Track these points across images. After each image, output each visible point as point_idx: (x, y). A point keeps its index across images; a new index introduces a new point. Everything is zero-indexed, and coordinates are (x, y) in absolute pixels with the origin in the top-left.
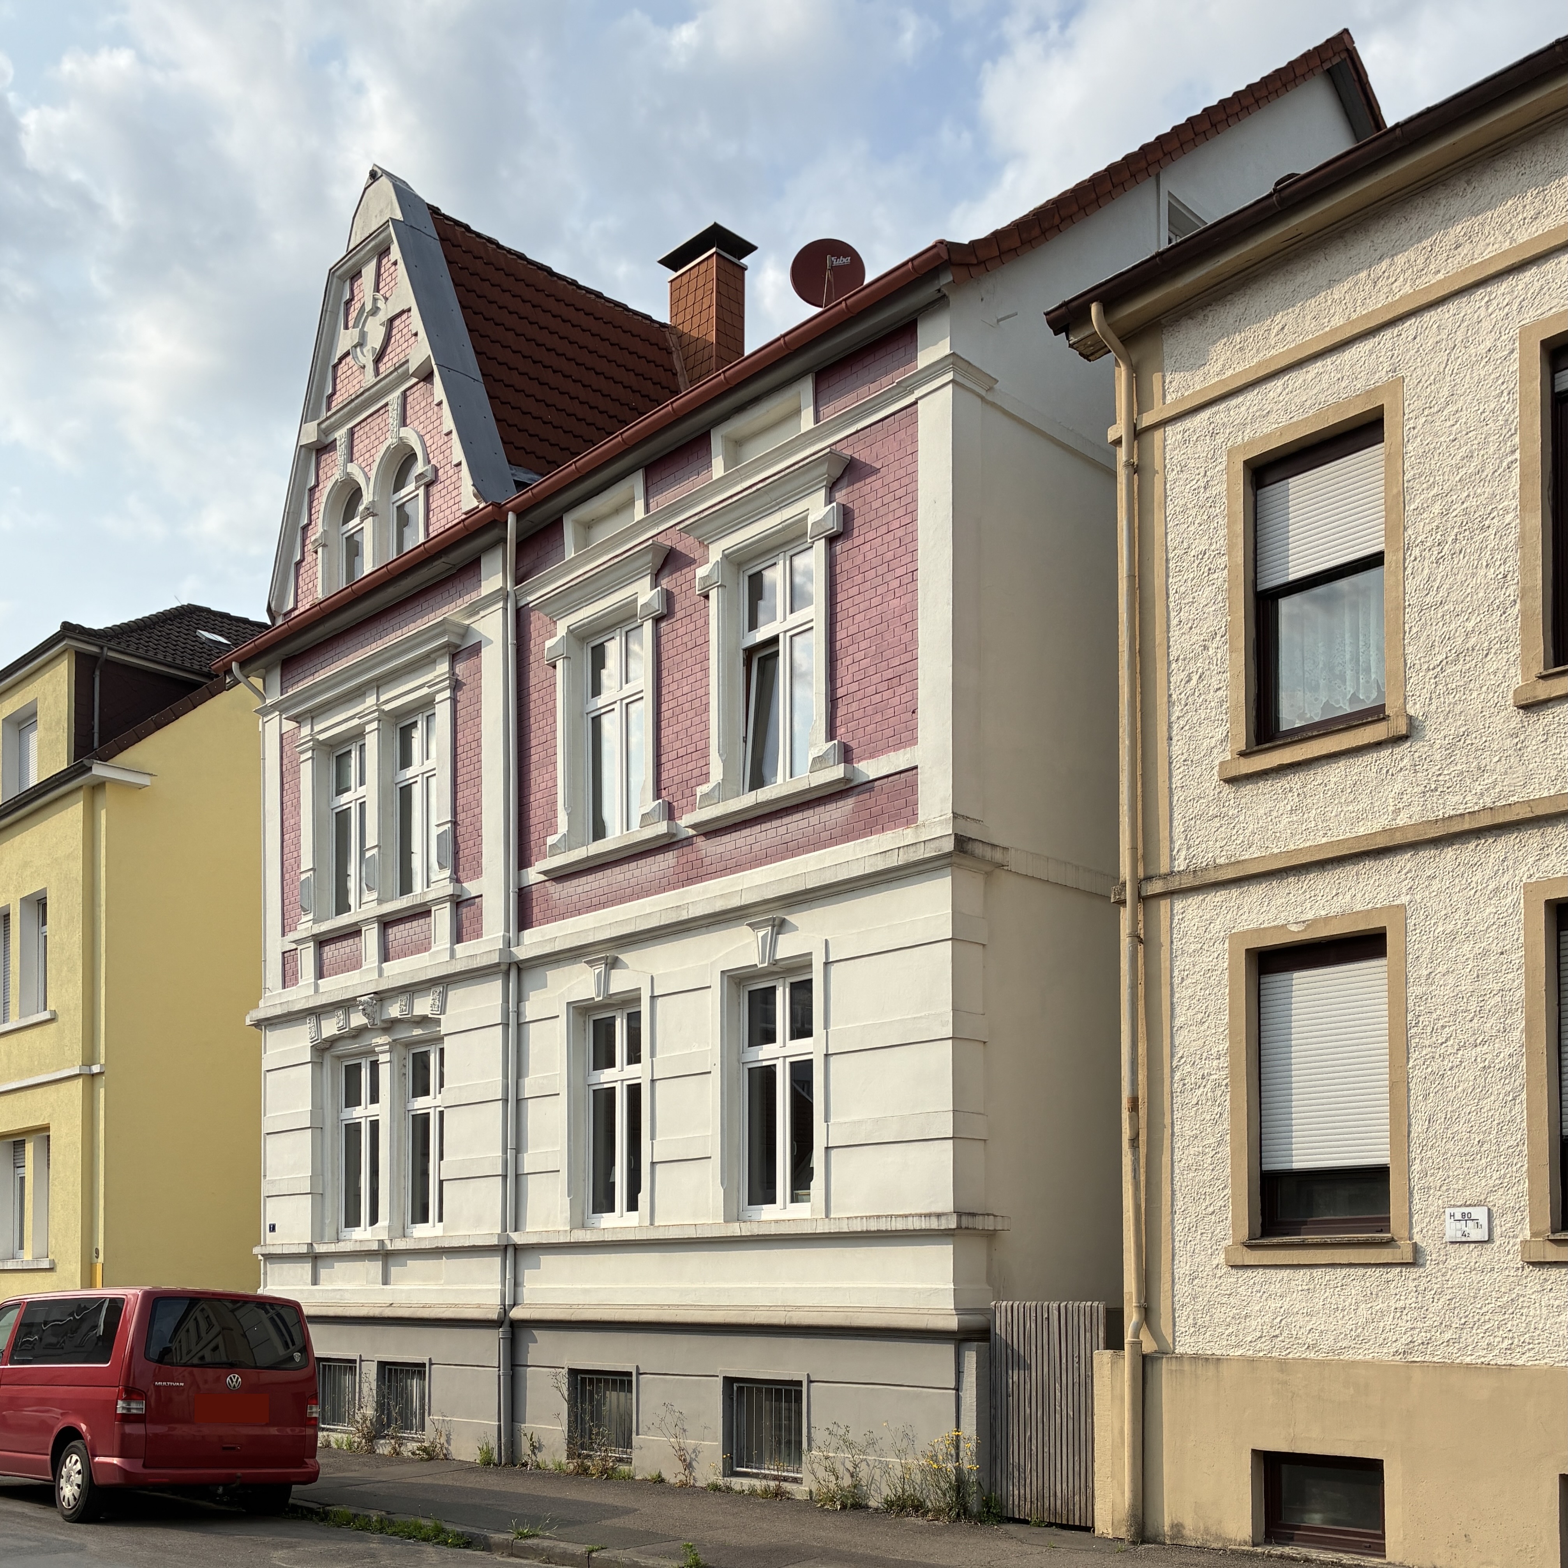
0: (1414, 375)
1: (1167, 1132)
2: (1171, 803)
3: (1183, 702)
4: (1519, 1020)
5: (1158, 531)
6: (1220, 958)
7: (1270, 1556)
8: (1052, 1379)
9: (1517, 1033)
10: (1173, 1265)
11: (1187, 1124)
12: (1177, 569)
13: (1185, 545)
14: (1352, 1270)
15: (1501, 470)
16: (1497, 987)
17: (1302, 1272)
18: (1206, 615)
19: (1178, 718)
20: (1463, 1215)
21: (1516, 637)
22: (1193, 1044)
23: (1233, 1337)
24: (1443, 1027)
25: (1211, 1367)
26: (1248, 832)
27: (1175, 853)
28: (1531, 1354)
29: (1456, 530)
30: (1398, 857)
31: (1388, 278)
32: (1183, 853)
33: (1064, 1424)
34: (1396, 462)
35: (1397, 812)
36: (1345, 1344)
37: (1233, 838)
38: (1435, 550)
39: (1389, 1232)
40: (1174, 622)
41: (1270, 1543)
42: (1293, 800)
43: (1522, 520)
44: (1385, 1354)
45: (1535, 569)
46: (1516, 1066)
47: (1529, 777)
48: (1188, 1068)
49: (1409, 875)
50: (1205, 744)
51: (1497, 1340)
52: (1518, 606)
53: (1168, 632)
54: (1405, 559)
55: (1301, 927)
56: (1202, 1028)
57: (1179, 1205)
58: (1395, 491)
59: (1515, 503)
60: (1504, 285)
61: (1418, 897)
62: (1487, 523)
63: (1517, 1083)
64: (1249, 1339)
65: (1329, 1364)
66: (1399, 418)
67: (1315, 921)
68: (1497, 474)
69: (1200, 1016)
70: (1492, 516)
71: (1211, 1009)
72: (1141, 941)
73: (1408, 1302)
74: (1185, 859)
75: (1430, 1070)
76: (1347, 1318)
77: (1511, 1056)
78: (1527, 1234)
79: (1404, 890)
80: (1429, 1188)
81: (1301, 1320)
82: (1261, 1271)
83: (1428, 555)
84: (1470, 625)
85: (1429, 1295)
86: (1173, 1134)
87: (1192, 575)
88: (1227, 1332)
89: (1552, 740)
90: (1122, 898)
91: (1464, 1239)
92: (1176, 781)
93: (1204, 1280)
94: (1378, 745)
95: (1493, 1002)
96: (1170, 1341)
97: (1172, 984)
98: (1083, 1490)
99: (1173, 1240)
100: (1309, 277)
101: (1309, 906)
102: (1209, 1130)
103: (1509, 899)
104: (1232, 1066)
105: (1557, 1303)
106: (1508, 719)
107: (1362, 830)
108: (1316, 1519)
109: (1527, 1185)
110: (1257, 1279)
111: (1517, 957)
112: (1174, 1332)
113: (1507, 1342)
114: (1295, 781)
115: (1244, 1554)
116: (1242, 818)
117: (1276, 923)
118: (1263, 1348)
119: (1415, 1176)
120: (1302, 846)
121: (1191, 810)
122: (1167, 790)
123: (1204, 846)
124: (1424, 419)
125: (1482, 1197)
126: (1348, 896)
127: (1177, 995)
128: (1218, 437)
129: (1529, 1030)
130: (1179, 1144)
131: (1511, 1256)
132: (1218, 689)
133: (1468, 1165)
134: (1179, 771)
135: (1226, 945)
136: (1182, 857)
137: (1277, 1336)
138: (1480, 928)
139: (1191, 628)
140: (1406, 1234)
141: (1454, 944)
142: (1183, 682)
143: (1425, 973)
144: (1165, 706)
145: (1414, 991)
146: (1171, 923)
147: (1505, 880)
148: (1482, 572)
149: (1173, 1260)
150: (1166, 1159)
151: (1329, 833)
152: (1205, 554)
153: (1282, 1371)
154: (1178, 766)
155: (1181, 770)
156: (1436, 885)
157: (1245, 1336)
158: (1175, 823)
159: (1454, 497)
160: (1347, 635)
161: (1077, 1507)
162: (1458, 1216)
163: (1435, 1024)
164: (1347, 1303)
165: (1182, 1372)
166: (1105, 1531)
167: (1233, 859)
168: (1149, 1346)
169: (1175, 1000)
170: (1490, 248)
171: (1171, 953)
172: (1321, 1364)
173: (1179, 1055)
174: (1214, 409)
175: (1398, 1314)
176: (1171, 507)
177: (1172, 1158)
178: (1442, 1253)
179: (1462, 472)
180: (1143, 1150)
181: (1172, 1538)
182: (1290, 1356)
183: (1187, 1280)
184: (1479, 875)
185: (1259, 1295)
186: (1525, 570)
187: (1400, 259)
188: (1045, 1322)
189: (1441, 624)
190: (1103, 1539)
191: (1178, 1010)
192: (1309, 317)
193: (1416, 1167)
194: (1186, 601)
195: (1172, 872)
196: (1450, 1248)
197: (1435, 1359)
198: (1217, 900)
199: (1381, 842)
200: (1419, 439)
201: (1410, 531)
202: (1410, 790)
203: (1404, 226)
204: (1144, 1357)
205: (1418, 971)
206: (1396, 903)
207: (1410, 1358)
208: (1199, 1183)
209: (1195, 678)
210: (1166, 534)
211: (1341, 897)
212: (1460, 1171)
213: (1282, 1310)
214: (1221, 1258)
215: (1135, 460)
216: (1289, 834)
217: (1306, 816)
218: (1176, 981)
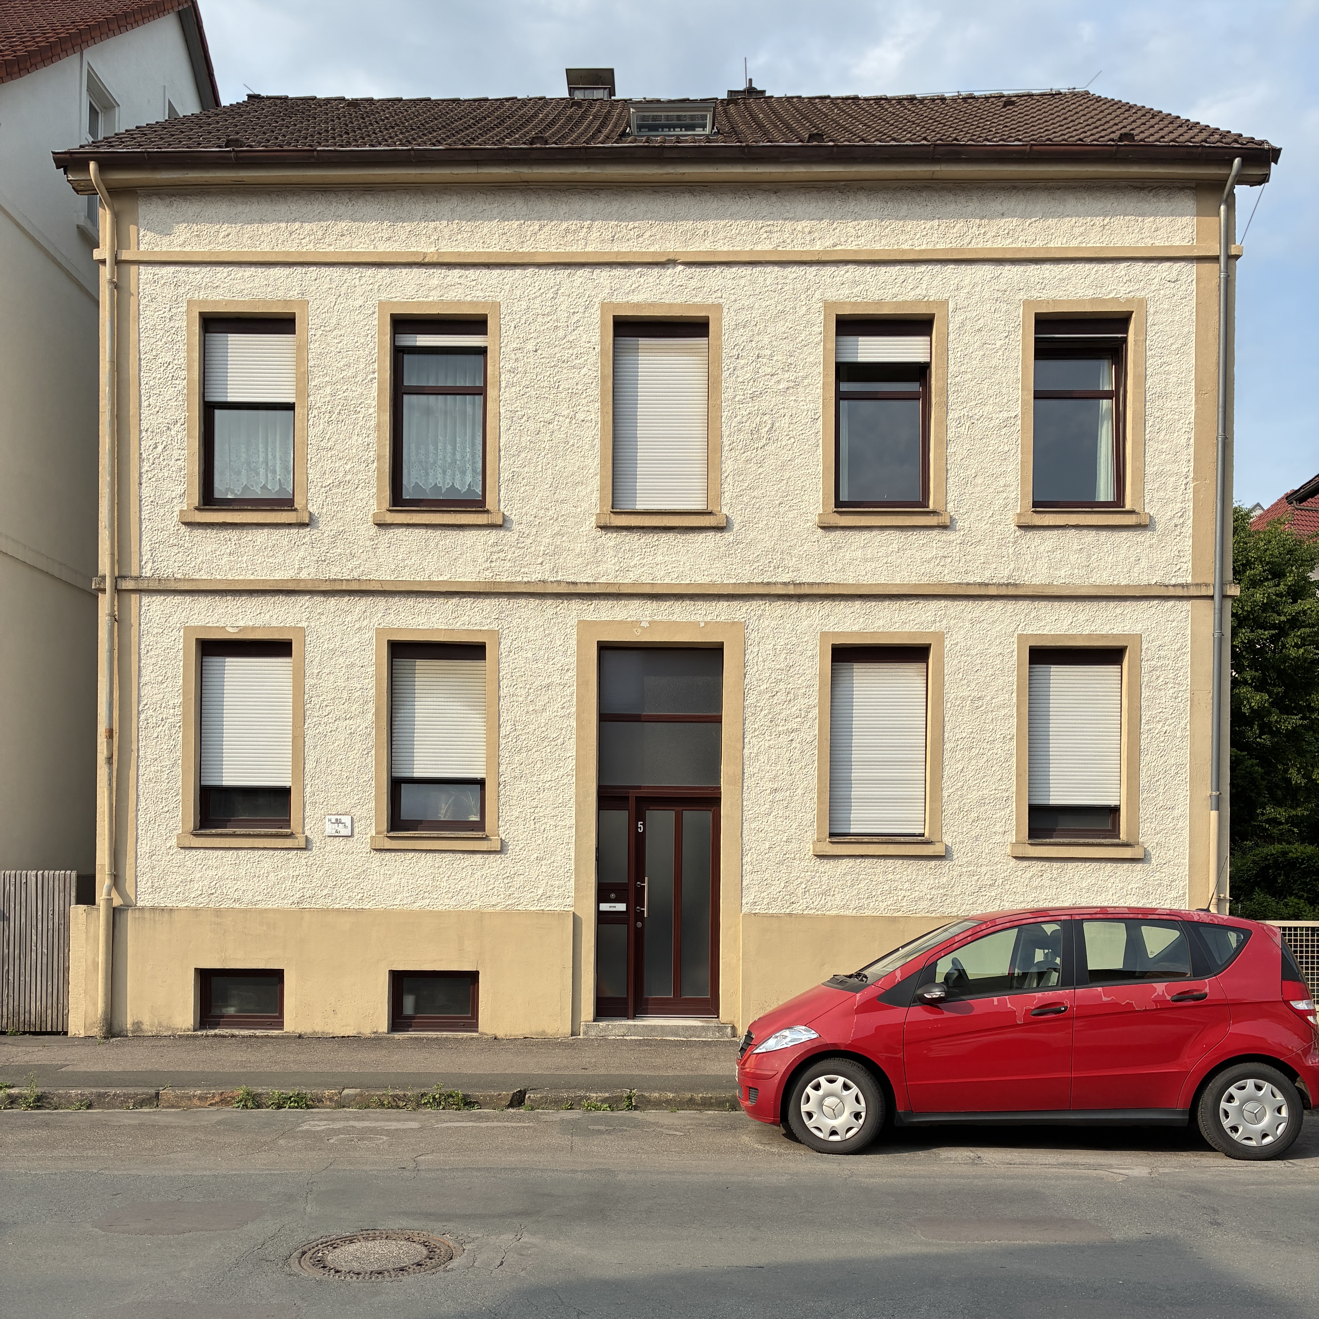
0: (315, 303)
1: (134, 755)
2: (140, 529)
3: (151, 461)
4: (372, 707)
5: (133, 336)
6: (177, 641)
7: (207, 1036)
8: (29, 927)
9: (370, 715)
10: (137, 846)
11: (149, 750)
12: (148, 368)
13: (154, 353)
14: (265, 852)
15: (366, 381)
16: (359, 686)
17: (231, 852)
18: (169, 407)
19: (147, 471)
20: (337, 820)
21: (374, 482)
22: (155, 696)
23: (181, 895)
24: (326, 706)
25: (166, 916)
26: (198, 561)
27: (143, 563)
28: (374, 902)
29: (340, 407)
30: (301, 598)
31: (299, 234)
32: (150, 565)
33: (39, 959)
34: (302, 351)
35: (300, 569)
36: (260, 898)
37: (187, 562)
38: (327, 415)
39: (289, 828)
40: (145, 404)
41: (205, 1028)
42: (231, 547)
43: (379, 415)
44: (286, 904)
45: (385, 445)
46: (370, 734)
47: (379, 566)
48: (151, 712)
49: (307, 610)
50: (167, 494)
51: (354, 894)
52: (375, 464)
53: (140, 409)
54: (308, 414)
55: (236, 630)
56: (162, 686)
57: (142, 804)
58: (302, 370)
59: (375, 403)
60: (370, 271)
61: (313, 624)
62: (358, 409)
63: (370, 744)
64: (193, 896)
65: (250, 911)
66: (305, 325)
67: (245, 628)
68: (364, 382)
69: (161, 678)
70: (361, 406)
71: (169, 674)
72: (116, 620)
73: (301, 872)
74: (151, 569)
75: (317, 731)
76: (261, 882)
77: (366, 728)
78: (374, 834)
79: (304, 619)
80: (316, 803)
81: (230, 884)
82: (202, 851)
83: (322, 417)
84: (348, 467)
85: (314, 868)
86: (138, 757)
87: (159, 376)
88: (176, 892)
89: (392, 548)
90: (102, 587)
91: (337, 834)
92: (145, 515)
93: (160, 857)
94: (290, 525)
95: (357, 694)
96: (133, 898)
97: (139, 654)
98: (55, 1005)
99: (137, 829)
100: (247, 210)
101: (241, 617)
102: (166, 756)
103: (367, 636)
104: (184, 714)
105: (390, 872)
106: (369, 529)
107: (278, 576)
108: (231, 1011)
109: (374, 804)
110: (199, 857)
111: (371, 670)
112: (136, 891)
113: (360, 895)
114: (233, 534)
115: (188, 1037)
116: (194, 551)
117: (218, 625)
118: (203, 902)
119: (308, 795)
120: (237, 578)
121: (156, 537)
122: (138, 519)
123: (165, 563)
124: (321, 332)
125: (348, 810)
126: (268, 616)
127: (143, 662)
128: (180, 288)
129: (377, 714)
130: (143, 763)
131: (363, 845)
132: (177, 460)
133: (340, 790)
134: (147, 508)
135: (182, 633)
136: (149, 568)
137: (213, 894)
138: (350, 650)
139: (158, 412)
140: (301, 830)
141: (334, 656)
142: (151, 448)
143: (316, 671)
144: (137, 461)
145: (309, 682)
146: (140, 612)
147: (365, 623)
148: (355, 437)
149: (137, 842)
150: (133, 773)
151: (256, 573)
152: (169, 364)
153: (217, 916)
154: (146, 504)
155: (149, 507)
156: (324, 619)
157: (189, 893)
158: (143, 543)
159: (339, 387)
160: (261, 446)
161: (49, 1018)
162: (334, 821)
163: (321, 703)
164: (261, 873)
165: (144, 918)
166: (77, 1033)
167: (187, 576)
168: (117, 901)
169: (142, 665)
170: (362, 245)
171: (140, 632)
172: (245, 911)
173: (145, 703)
174: (178, 268)
175: (295, 879)
176: (143, 323)
177: (137, 773)
178: (323, 842)
179: (344, 373)
180: (115, 766)
181: (133, 1032)
182: (222, 907)
183: (147, 856)
184: (349, 618)
185: (200, 867)
186: (380, 446)
187: (307, 226)
188: (23, 886)
189: (330, 461)
190: (75, 1038)
191: (143, 672)
192: (247, 236)
193: (308, 789)
194: (155, 392)
195: (141, 576)
196: (328, 839)
197: (317, 906)
198: (174, 601)
199: (291, 587)
200: (318, 343)
201: (311, 398)
202: (308, 558)
203: (309, 207)
204: (114, 909)
205: (312, 670)
206: (299, 625)
207: (301, 906)
208: (157, 790)
209: (160, 448)
210: (139, 340)
211: (263, 615)
212: (334, 794)
213: (217, 877)
214: (174, 842)
215: (115, 280)
216: (228, 569)
217: (240, 559)
218: (143, 652)
